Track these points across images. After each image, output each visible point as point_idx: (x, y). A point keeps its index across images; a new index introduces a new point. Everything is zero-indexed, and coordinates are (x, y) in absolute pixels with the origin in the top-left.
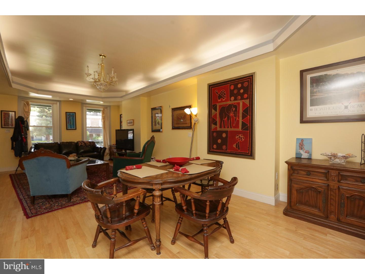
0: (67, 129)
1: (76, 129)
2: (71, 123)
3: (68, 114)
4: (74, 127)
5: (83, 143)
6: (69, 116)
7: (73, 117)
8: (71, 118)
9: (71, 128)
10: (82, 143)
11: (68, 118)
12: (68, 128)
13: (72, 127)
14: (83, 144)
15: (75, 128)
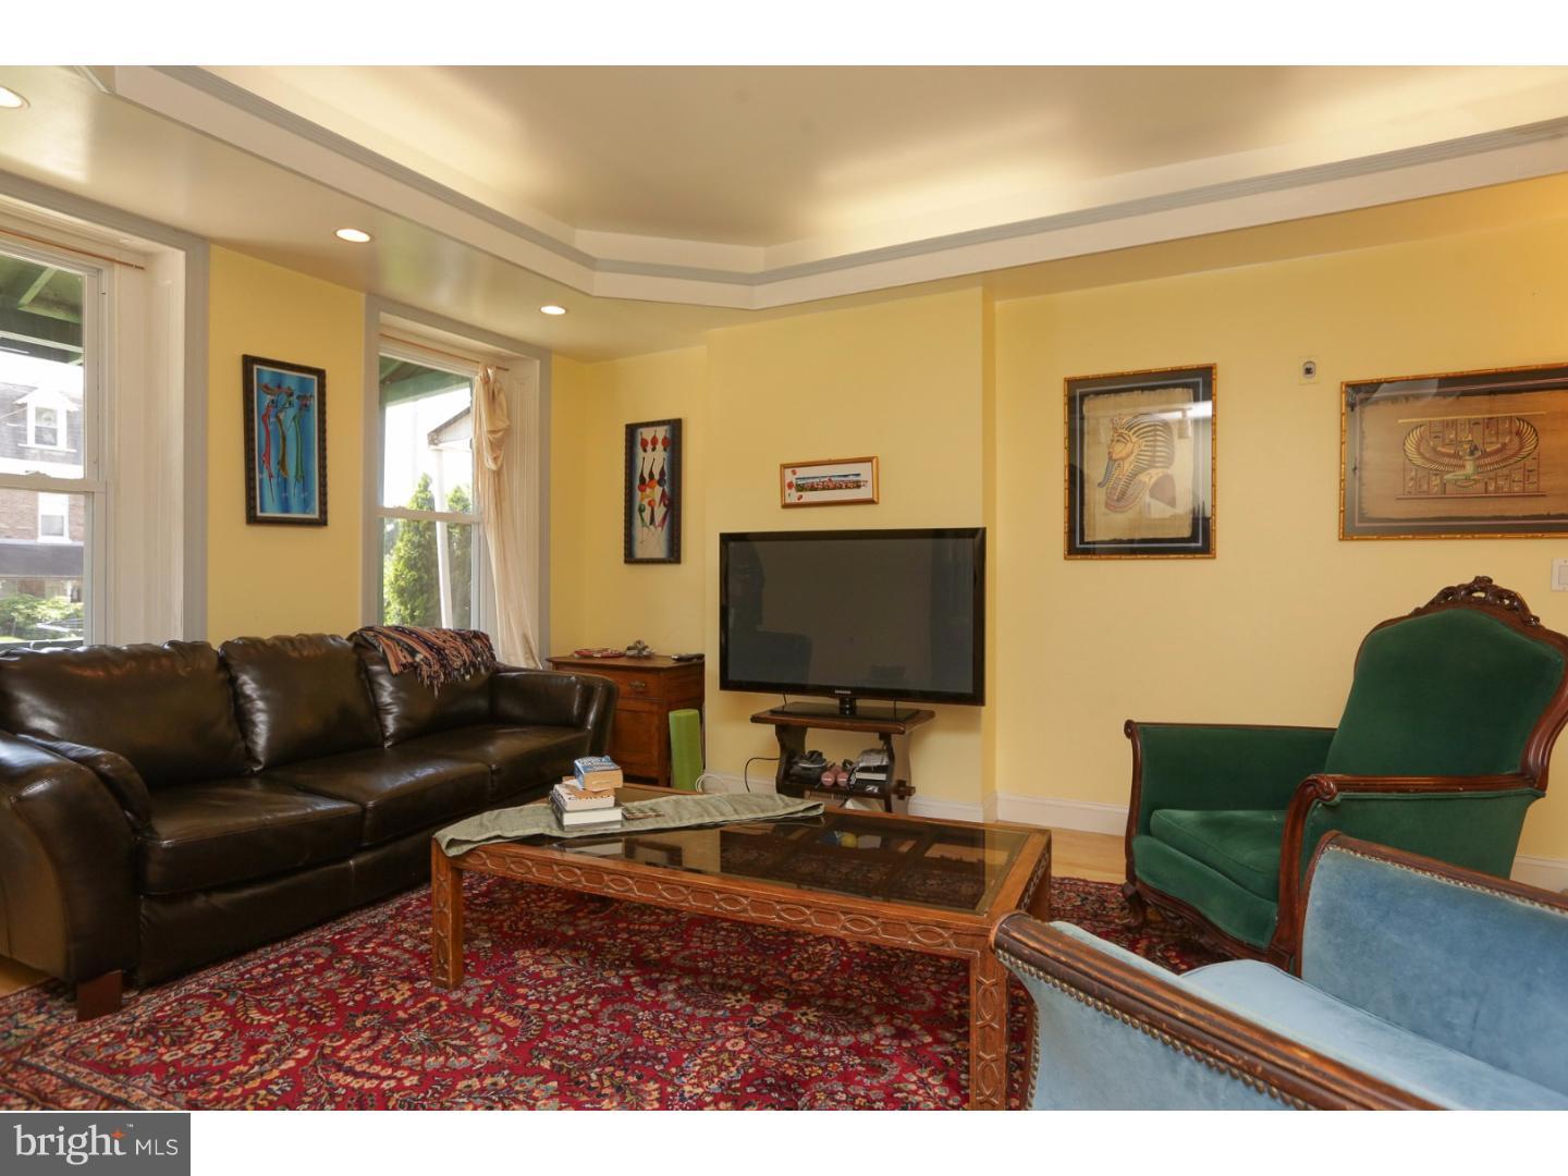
0: (252, 519)
1: (322, 522)
2: (282, 463)
3: (266, 379)
4: (306, 505)
5: (418, 648)
6: (268, 398)
7: (305, 407)
8: (288, 415)
9: (286, 509)
10: (413, 653)
11: (264, 418)
12: (262, 511)
13: (294, 501)
14: (419, 658)
15: (316, 515)
